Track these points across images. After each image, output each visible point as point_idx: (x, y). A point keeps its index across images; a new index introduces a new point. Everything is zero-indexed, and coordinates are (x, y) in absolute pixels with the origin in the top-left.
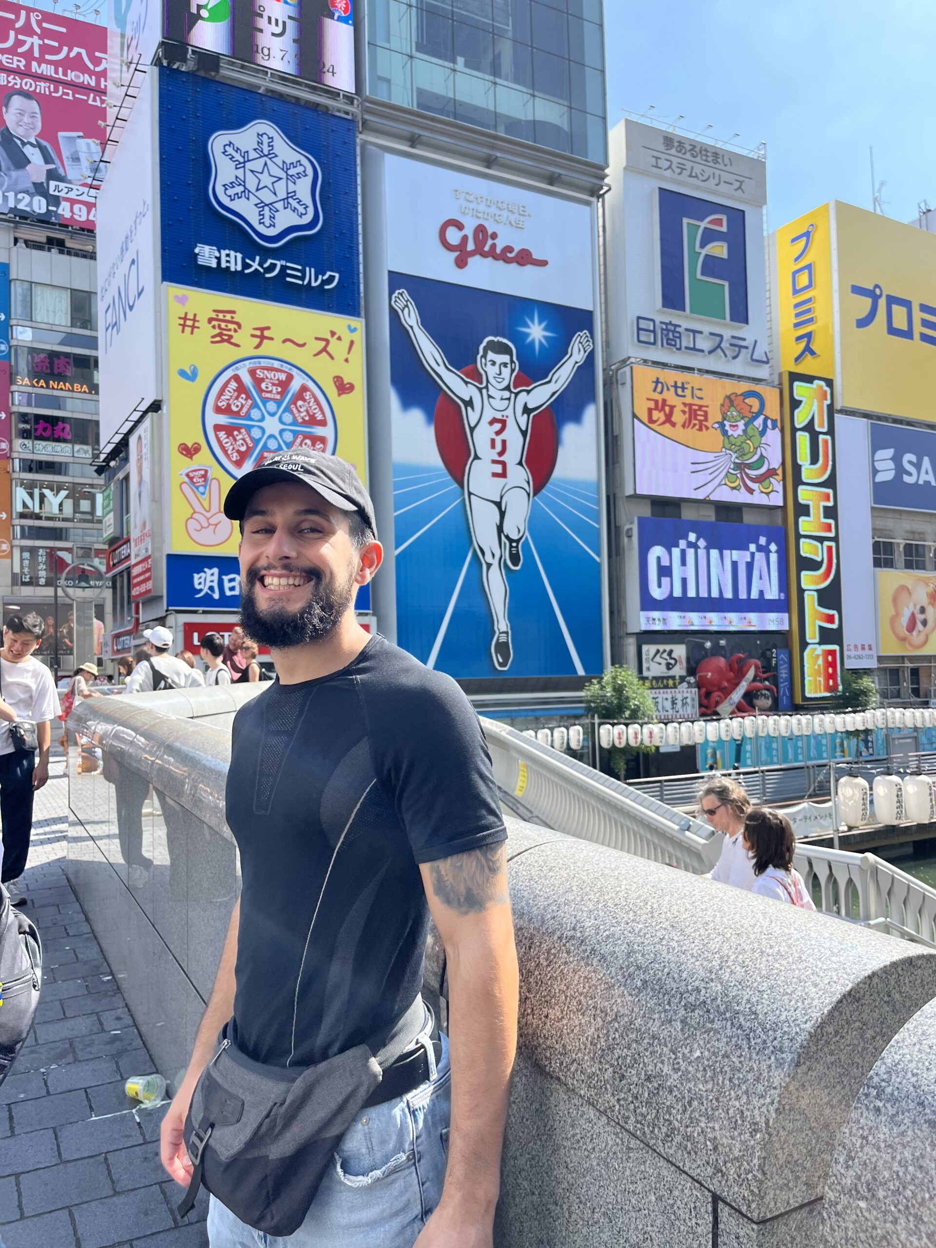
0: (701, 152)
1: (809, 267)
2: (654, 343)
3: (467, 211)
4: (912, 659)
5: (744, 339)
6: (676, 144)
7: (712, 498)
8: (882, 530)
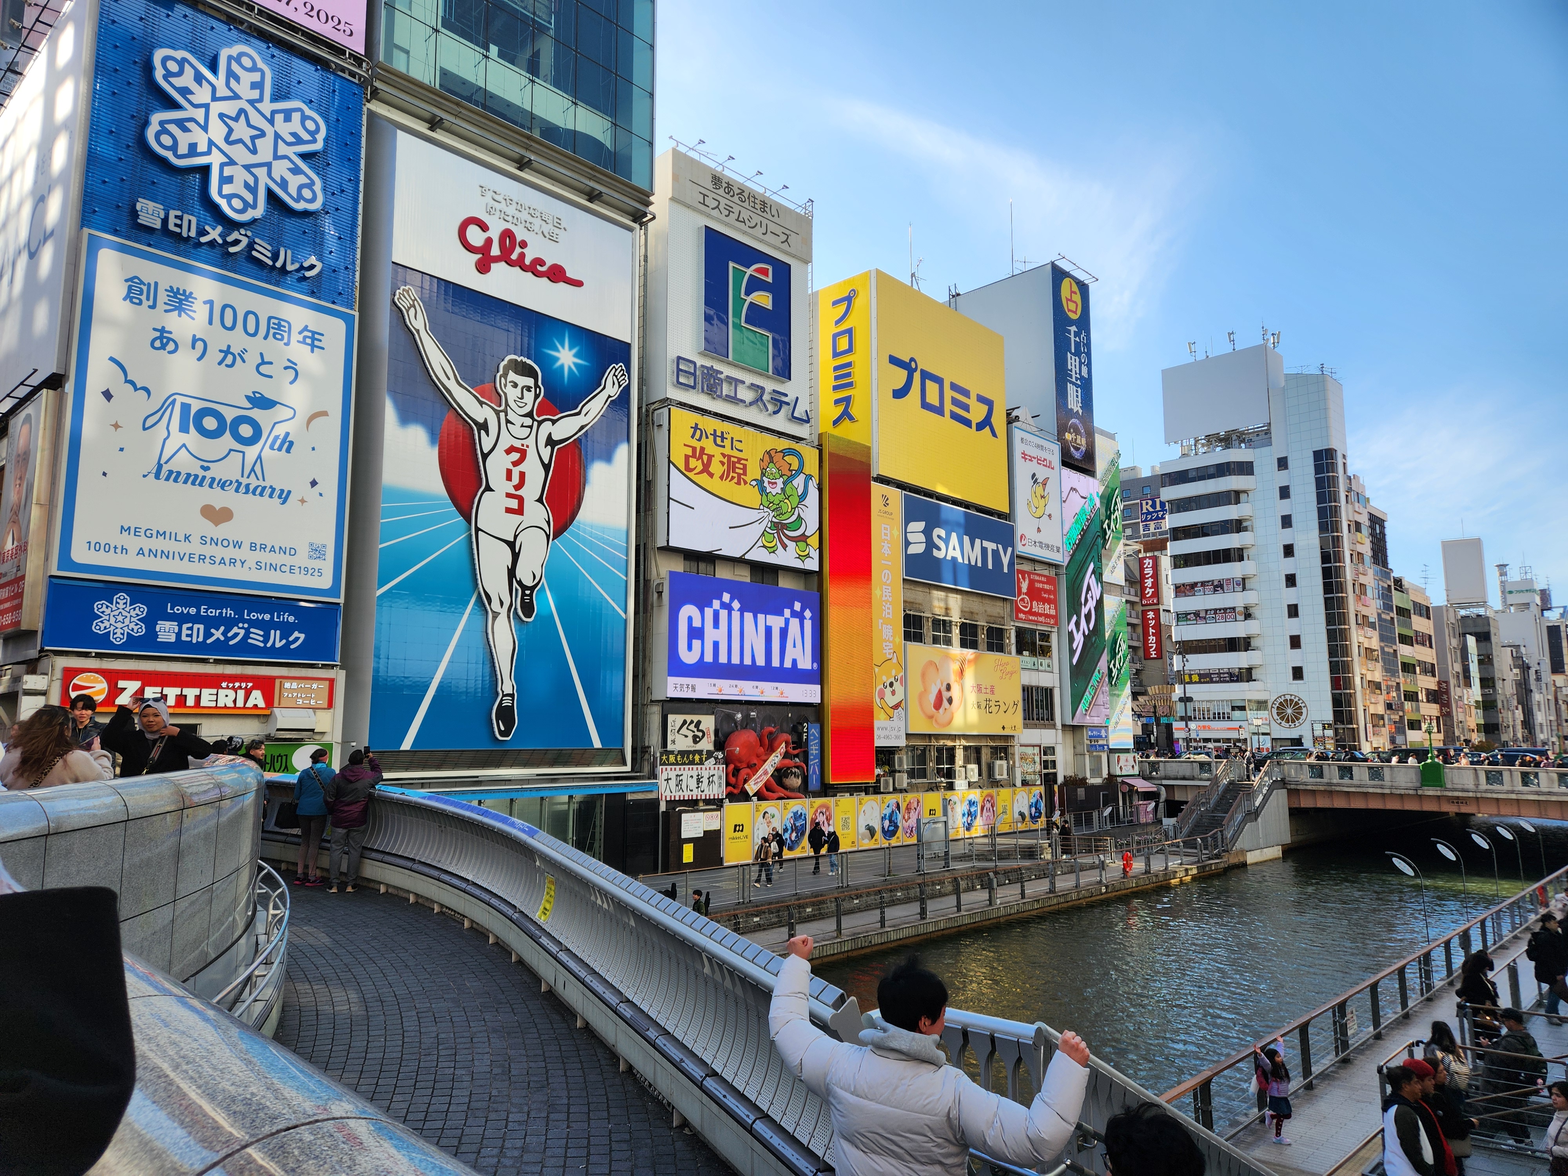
0: (749, 198)
1: (850, 332)
2: (694, 387)
3: (493, 212)
4: (938, 737)
5: (786, 395)
6: (724, 185)
7: (747, 557)
8: (912, 603)
